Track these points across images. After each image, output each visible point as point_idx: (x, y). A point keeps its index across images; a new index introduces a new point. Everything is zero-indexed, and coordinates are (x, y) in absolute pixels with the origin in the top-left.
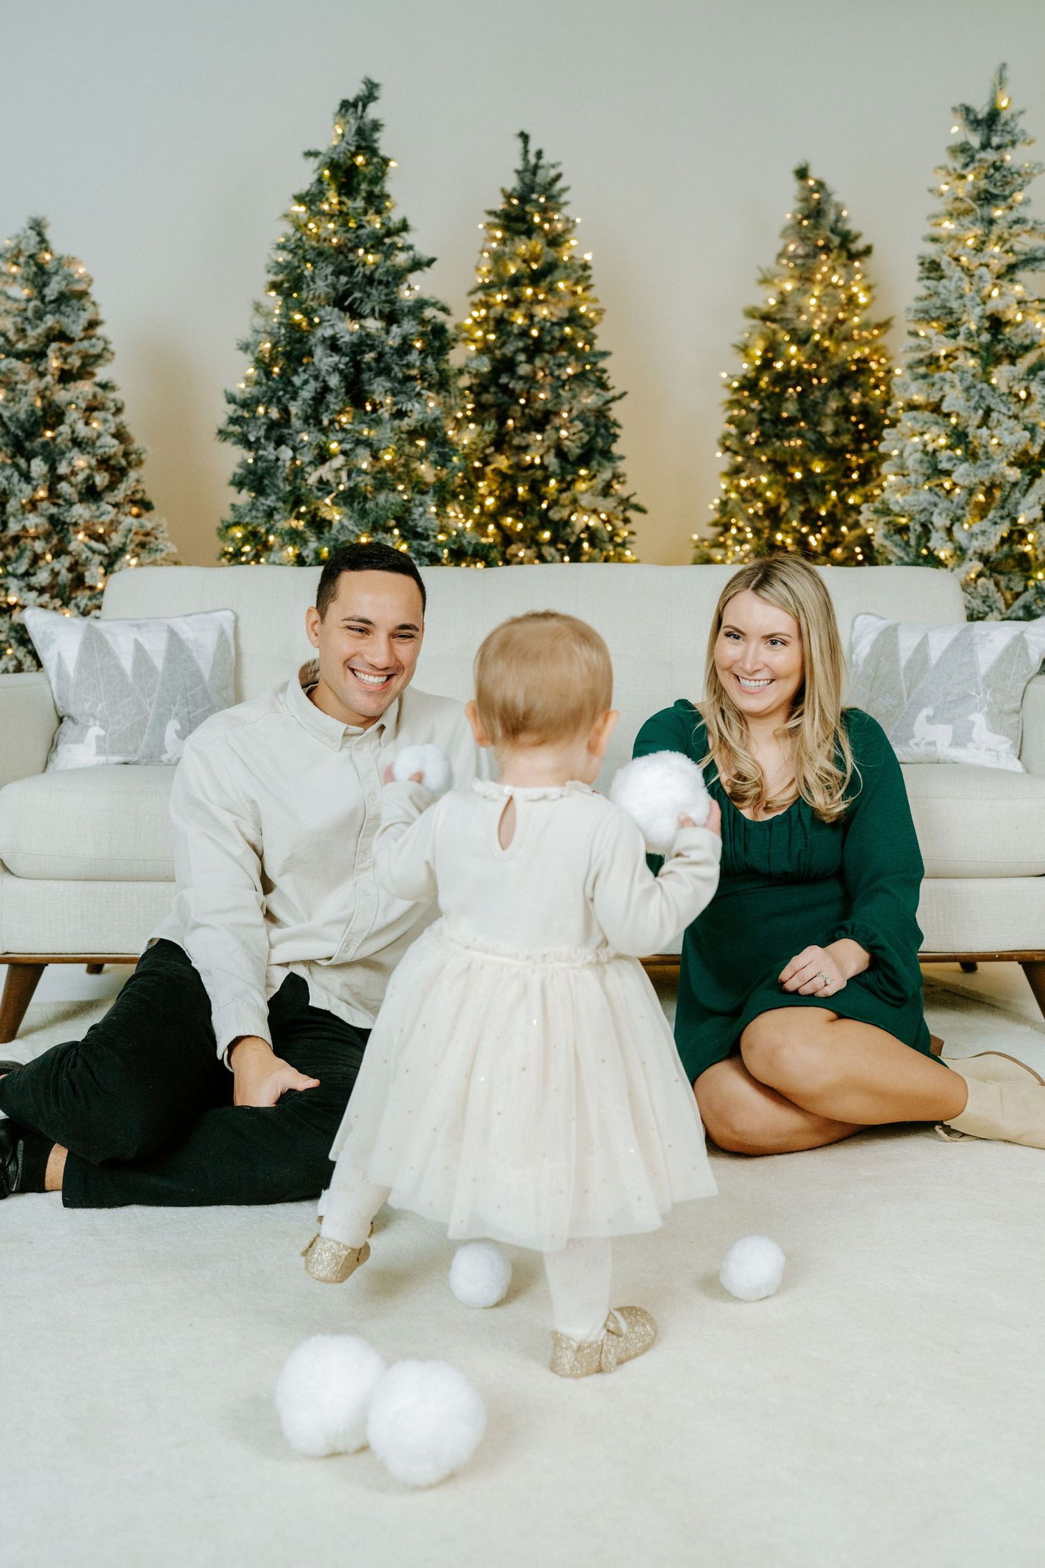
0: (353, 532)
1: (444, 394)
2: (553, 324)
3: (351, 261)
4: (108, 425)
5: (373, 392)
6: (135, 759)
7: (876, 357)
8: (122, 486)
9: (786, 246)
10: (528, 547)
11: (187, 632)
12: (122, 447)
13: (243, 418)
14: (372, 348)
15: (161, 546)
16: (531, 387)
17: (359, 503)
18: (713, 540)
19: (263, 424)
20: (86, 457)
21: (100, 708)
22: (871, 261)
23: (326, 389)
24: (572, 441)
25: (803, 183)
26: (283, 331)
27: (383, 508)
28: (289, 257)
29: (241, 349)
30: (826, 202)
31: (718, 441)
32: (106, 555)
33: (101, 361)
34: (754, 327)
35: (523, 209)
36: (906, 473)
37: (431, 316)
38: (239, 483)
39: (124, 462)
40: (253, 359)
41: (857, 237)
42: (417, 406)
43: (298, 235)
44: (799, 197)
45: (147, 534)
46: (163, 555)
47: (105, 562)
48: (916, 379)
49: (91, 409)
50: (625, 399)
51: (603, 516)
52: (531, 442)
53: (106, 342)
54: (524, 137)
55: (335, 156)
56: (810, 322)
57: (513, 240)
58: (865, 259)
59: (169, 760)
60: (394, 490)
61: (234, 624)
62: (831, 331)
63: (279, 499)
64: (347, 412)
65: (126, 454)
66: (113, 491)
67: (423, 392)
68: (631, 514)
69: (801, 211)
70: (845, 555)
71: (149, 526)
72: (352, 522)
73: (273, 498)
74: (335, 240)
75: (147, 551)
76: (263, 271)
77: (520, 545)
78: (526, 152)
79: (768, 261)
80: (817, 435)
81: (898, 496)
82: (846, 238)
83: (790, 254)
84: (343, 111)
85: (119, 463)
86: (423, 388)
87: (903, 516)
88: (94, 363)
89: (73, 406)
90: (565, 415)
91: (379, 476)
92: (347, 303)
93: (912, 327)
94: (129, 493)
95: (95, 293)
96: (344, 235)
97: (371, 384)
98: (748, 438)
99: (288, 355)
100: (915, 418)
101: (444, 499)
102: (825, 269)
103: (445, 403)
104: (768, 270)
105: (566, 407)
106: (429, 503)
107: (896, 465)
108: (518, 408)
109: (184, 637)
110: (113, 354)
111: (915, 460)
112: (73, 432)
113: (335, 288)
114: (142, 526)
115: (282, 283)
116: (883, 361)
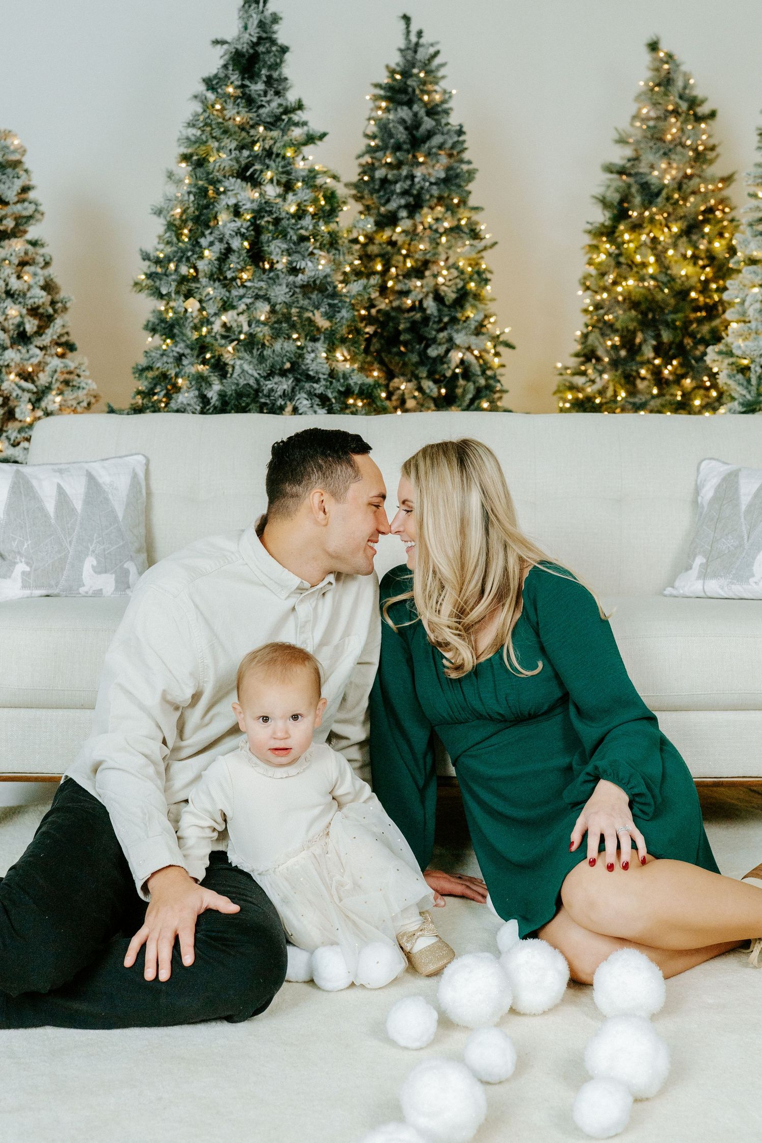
0: (252, 376)
1: (334, 251)
2: (431, 184)
3: (252, 136)
4: (37, 278)
5: (271, 254)
6: (56, 591)
7: (720, 207)
8: (49, 332)
9: (640, 109)
10: (410, 381)
11: (104, 477)
12: (50, 297)
13: (157, 274)
14: (270, 213)
15: (83, 385)
16: (412, 240)
17: (258, 349)
18: (575, 368)
19: (174, 280)
20: (17, 307)
21: (25, 546)
22: (715, 124)
23: (229, 250)
24: (448, 286)
25: (654, 55)
26: (192, 198)
27: (279, 355)
28: (199, 133)
29: (155, 213)
30: (675, 71)
31: (580, 281)
32: (34, 393)
33: (32, 221)
34: (611, 180)
35: (405, 83)
36: (747, 320)
37: (323, 182)
38: (153, 330)
39: (51, 311)
40: (165, 223)
41: (702, 102)
42: (310, 264)
43: (206, 115)
44: (651, 67)
45: (70, 373)
46: (85, 392)
47: (33, 400)
48: (756, 236)
49: (23, 264)
50: (496, 247)
51: (476, 353)
52: (412, 288)
53: (36, 204)
54: (407, 19)
55: (239, 47)
56: (661, 178)
57: (396, 110)
58: (710, 122)
59: (87, 593)
60: (289, 337)
61: (145, 467)
62: (680, 187)
63: (187, 346)
64: (248, 270)
65: (53, 303)
66: (41, 335)
67: (316, 251)
68: (501, 349)
69: (652, 79)
70: (694, 384)
71: (72, 366)
72: (251, 367)
73: (182, 345)
74: (238, 119)
75: (70, 388)
76: (176, 144)
77: (402, 379)
78: (408, 32)
79: (624, 123)
80: (668, 278)
81: (740, 342)
82: (693, 103)
83: (643, 116)
84: (247, 6)
85: (47, 311)
86: (315, 248)
87: (745, 358)
88: (26, 223)
89: (7, 262)
90: (442, 264)
91: (276, 325)
92: (248, 174)
93: (752, 190)
94: (55, 337)
95: (28, 162)
96: (246, 115)
97: (269, 246)
98: (606, 277)
99: (197, 220)
100: (755, 272)
101: (334, 344)
102: (674, 130)
103: (334, 260)
104: (624, 130)
105: (443, 257)
106: (321, 349)
107: (739, 313)
108: (401, 258)
109: (101, 481)
110: (42, 214)
111: (755, 310)
112: (7, 285)
113: (238, 161)
114: (66, 366)
115: (191, 155)
116: (727, 210)
